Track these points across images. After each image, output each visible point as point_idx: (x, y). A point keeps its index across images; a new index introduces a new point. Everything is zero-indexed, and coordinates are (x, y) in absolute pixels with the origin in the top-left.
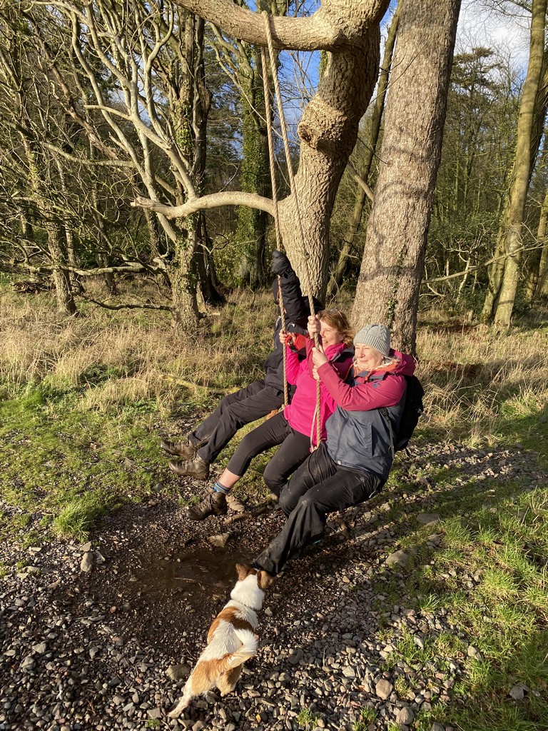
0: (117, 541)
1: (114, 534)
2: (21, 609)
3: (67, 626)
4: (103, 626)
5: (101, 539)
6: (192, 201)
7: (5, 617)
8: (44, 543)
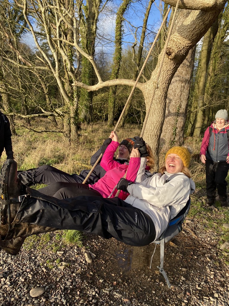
0: (95, 245)
1: (92, 242)
2: (71, 287)
3: (99, 294)
4: (115, 293)
5: (88, 245)
6: (101, 83)
7: (66, 292)
8: (63, 249)
